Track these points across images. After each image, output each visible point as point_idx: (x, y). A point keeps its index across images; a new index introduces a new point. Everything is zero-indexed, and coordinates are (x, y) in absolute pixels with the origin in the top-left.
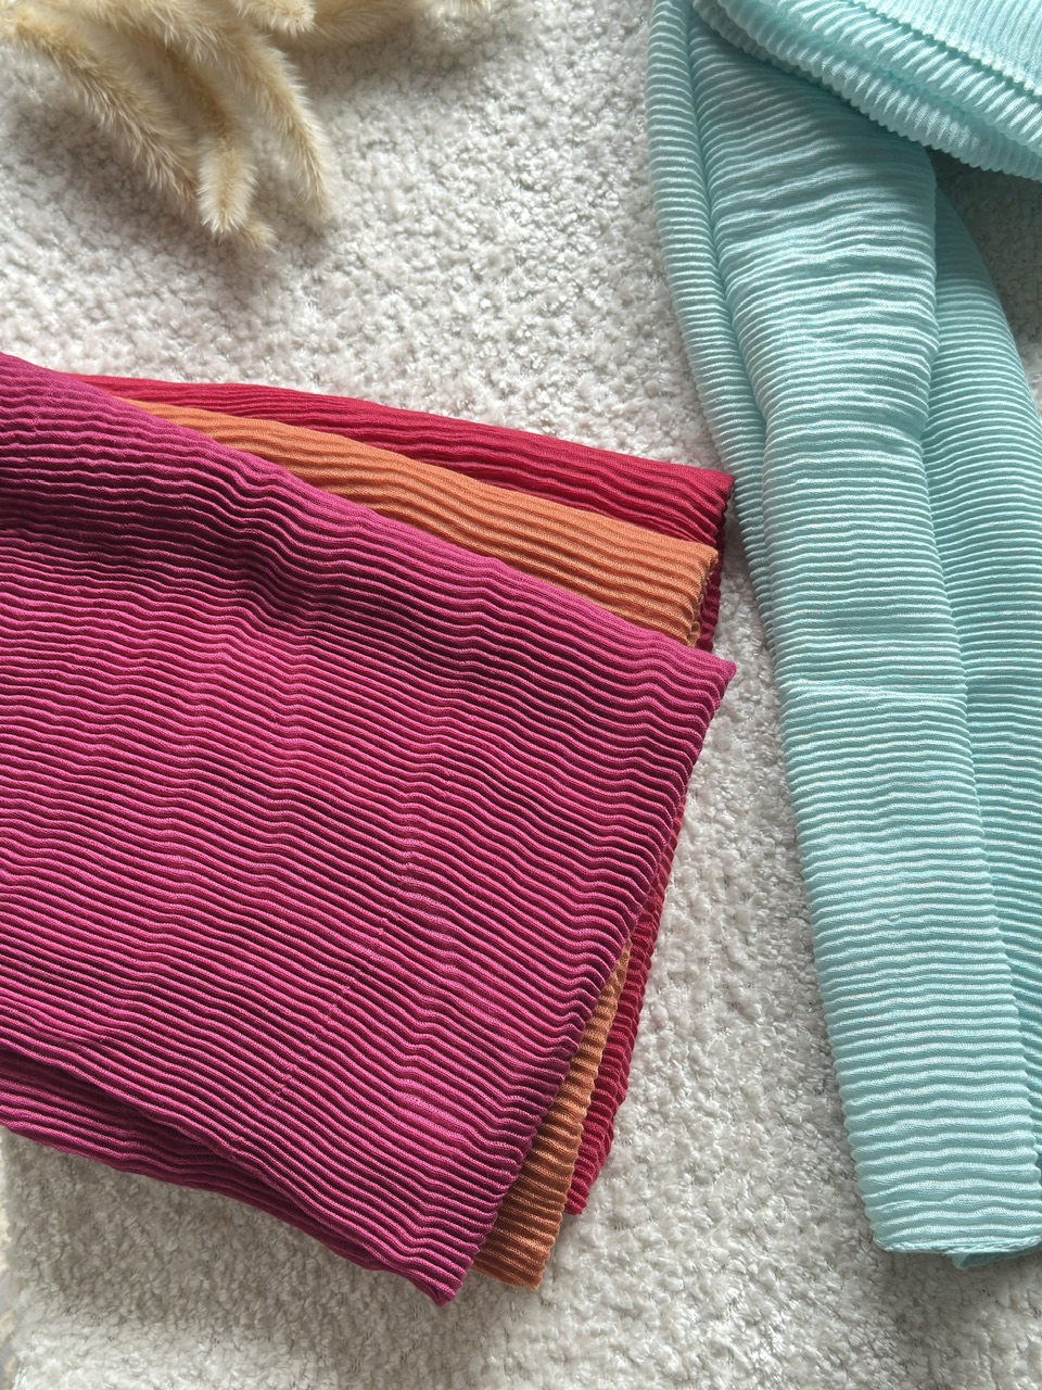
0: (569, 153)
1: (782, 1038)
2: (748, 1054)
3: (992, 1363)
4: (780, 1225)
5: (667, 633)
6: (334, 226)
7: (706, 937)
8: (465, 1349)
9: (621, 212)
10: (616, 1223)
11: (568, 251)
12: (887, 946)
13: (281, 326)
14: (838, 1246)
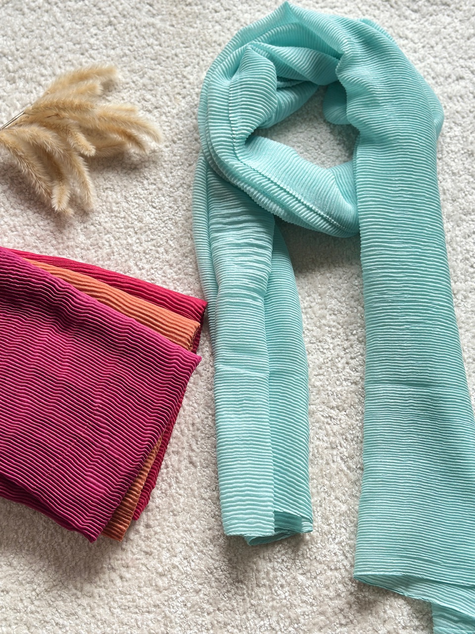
0: (168, 199)
1: (204, 473)
2: (194, 477)
3: (256, 575)
4: (197, 530)
5: (182, 346)
6: (92, 211)
7: (185, 441)
8: (96, 561)
9: (182, 219)
10: (148, 526)
11: (164, 228)
12: (237, 446)
13: (72, 240)
14: (214, 537)
